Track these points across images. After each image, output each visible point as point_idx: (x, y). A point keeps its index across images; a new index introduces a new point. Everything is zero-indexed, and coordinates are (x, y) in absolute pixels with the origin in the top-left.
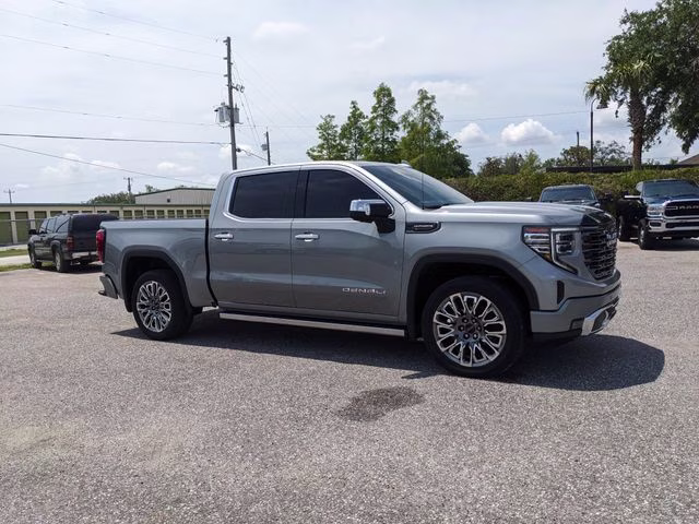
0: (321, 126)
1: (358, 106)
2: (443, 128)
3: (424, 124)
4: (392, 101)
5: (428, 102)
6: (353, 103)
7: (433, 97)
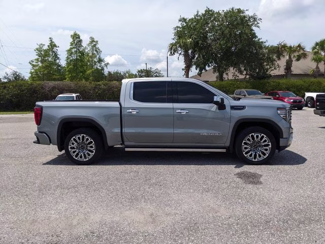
0: (37, 49)
1: (53, 41)
2: (102, 56)
3: (93, 54)
4: (81, 41)
5: (95, 43)
6: (50, 38)
7: (97, 42)
